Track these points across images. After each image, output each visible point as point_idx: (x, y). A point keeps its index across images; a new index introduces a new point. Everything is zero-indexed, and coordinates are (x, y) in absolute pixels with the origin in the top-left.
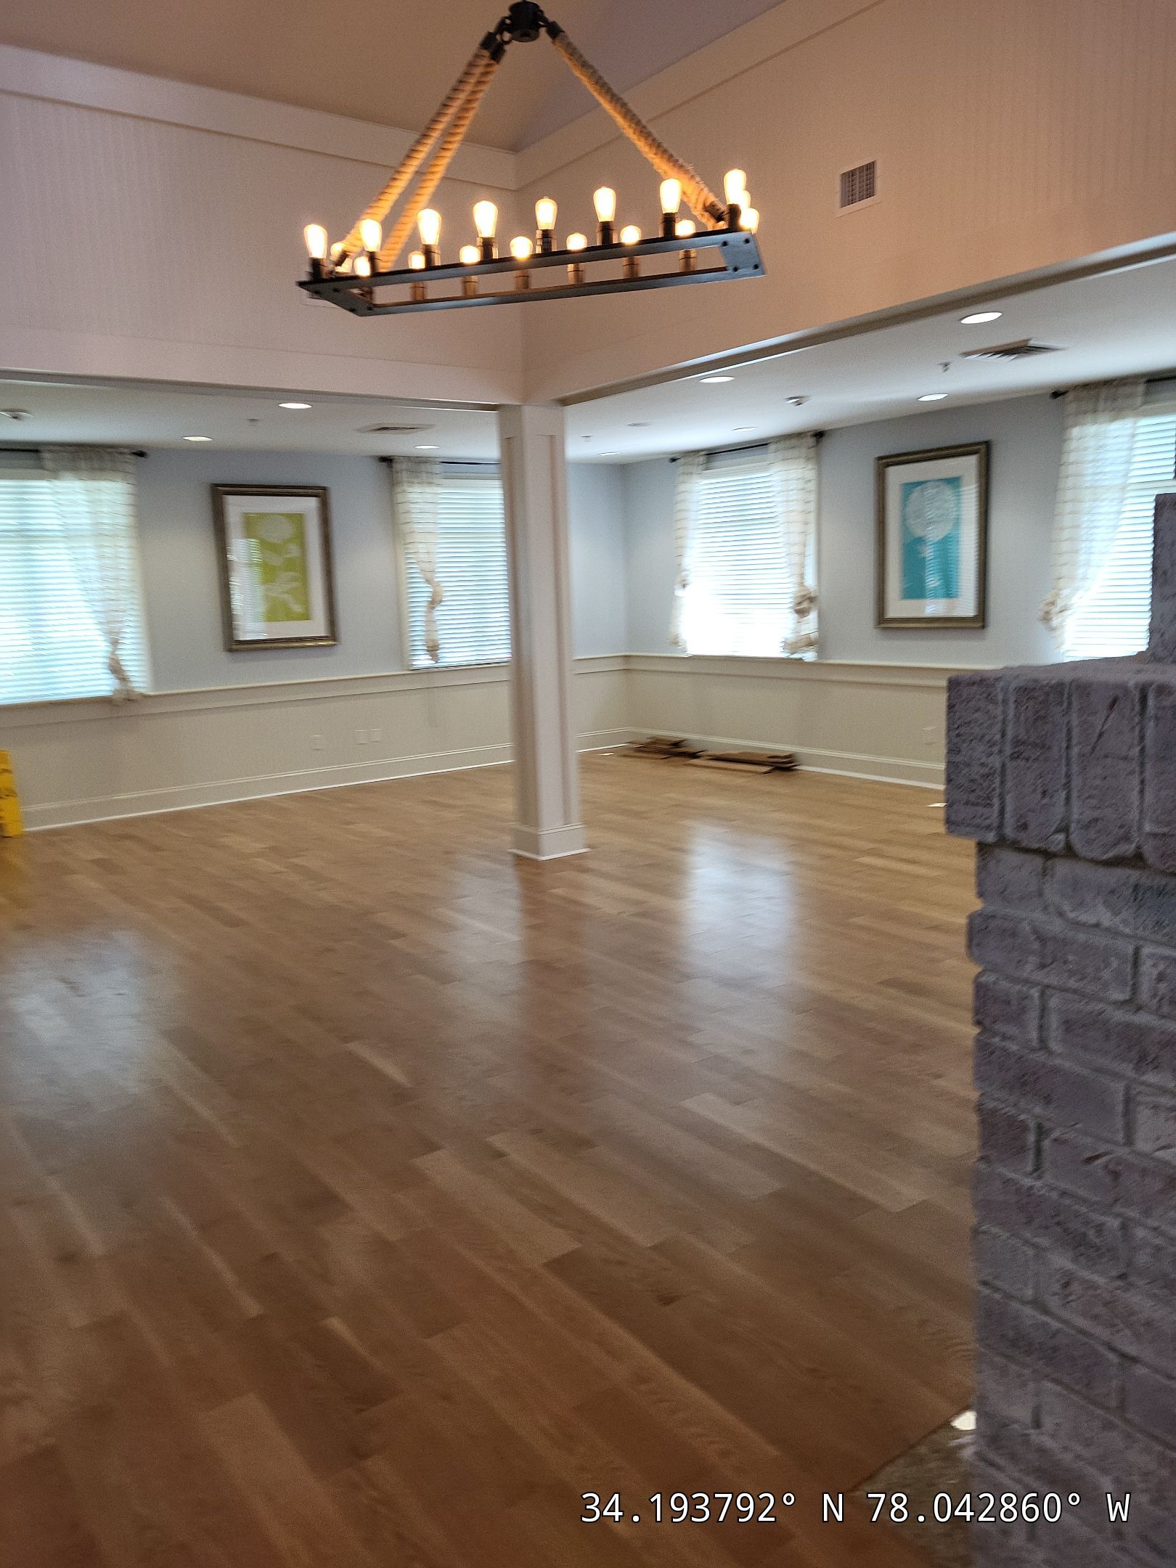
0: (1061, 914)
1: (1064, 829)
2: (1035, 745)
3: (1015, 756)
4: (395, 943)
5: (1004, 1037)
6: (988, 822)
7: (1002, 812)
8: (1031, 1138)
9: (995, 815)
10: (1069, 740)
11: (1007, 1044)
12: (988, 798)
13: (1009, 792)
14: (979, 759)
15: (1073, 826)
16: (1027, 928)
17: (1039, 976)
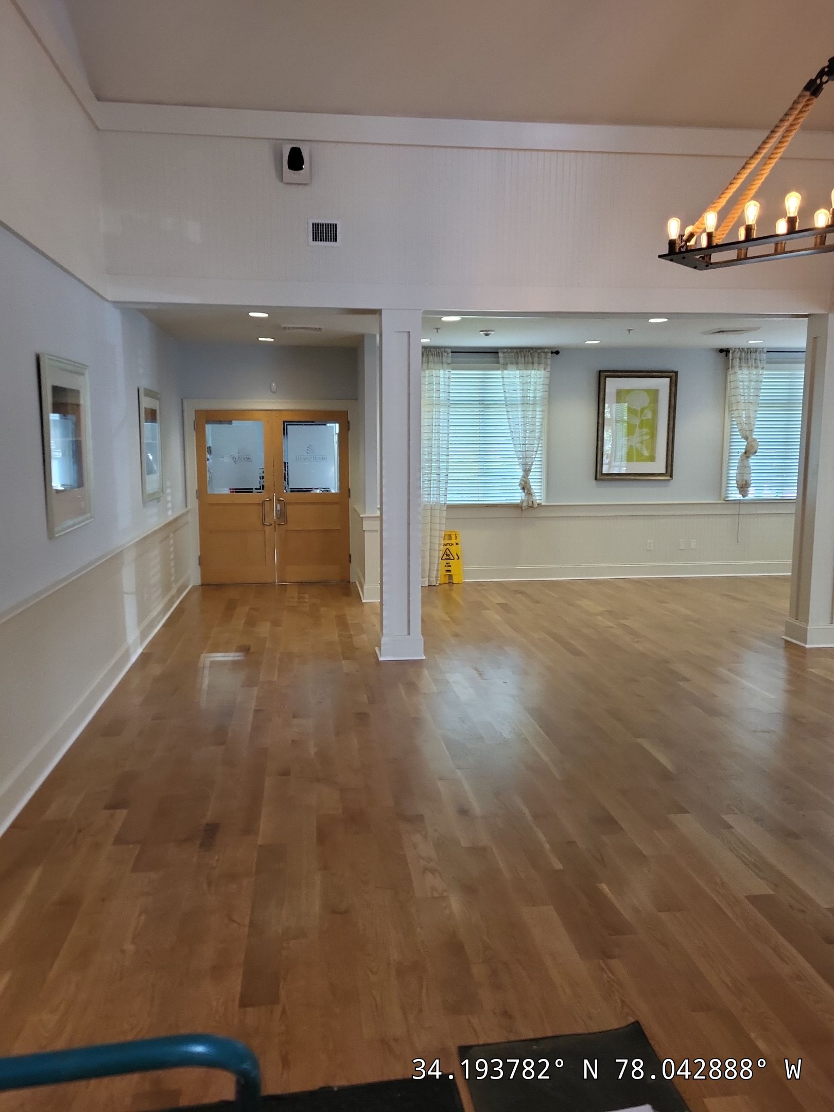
4: (681, 683)
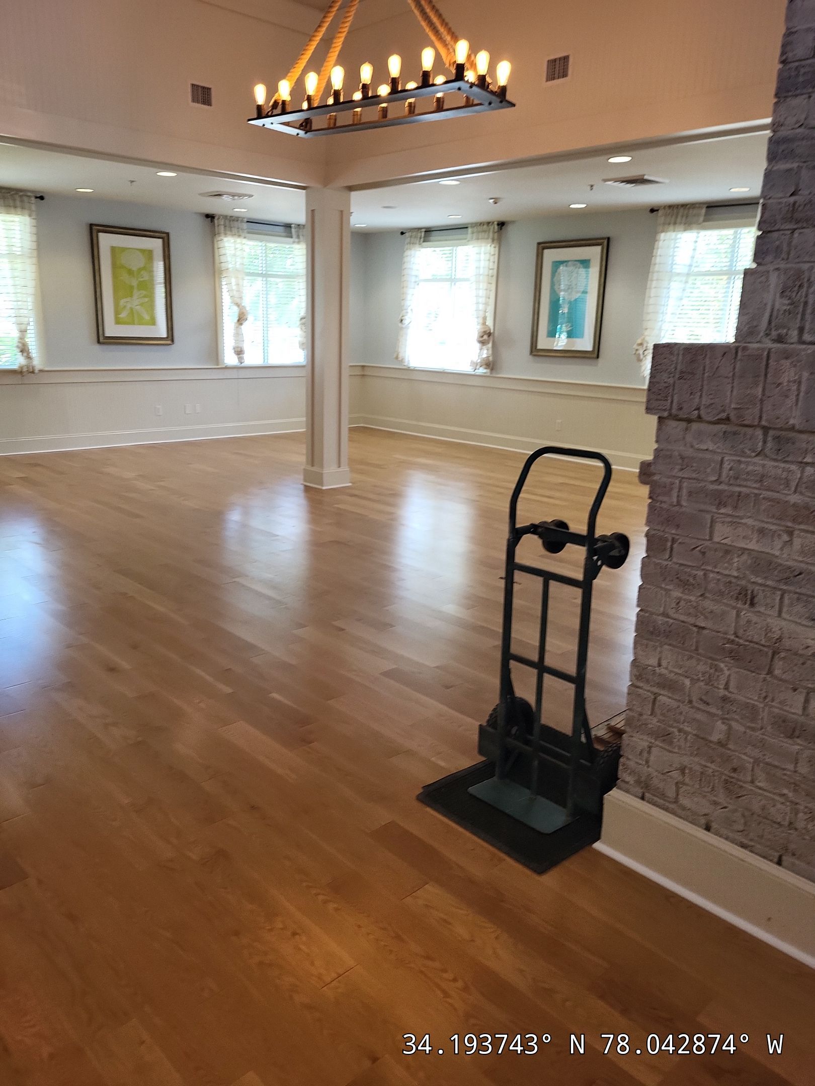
0: (692, 447)
1: (698, 409)
2: (689, 373)
3: (680, 378)
5: (661, 502)
6: (666, 407)
7: (672, 402)
8: (669, 544)
9: (669, 404)
10: (704, 370)
11: (663, 505)
12: (666, 397)
13: (675, 394)
14: (664, 380)
15: (702, 407)
16: (676, 453)
17: (680, 474)
